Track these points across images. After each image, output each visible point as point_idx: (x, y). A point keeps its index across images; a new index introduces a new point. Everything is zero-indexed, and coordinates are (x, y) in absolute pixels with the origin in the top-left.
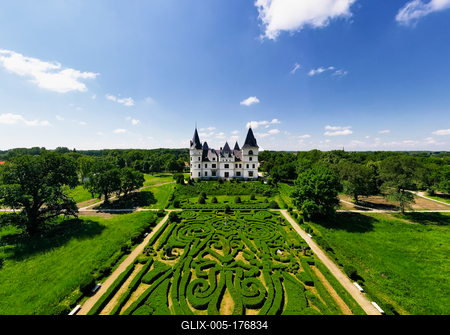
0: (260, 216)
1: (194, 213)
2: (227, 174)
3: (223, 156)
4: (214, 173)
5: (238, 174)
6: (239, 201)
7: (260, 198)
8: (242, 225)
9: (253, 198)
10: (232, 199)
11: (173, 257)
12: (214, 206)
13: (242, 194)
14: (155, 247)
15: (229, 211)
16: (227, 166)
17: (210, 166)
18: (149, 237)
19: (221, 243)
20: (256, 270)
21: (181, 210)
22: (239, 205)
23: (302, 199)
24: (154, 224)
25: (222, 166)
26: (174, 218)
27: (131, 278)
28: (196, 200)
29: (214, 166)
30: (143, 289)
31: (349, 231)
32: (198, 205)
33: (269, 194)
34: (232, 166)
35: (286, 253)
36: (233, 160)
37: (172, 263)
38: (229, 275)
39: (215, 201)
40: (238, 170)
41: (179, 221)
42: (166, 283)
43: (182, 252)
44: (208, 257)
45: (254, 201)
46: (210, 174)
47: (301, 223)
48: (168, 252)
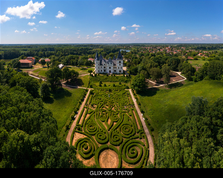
0: (121, 93)
1: (98, 91)
2: (110, 72)
3: (108, 64)
4: (105, 71)
5: (115, 71)
6: (114, 86)
7: (123, 84)
8: (115, 97)
9: (120, 84)
10: (112, 84)
11: (94, 108)
12: (105, 88)
13: (116, 81)
14: (88, 103)
15: (110, 91)
16: (110, 68)
17: (103, 67)
18: (86, 99)
19: (107, 104)
20: (117, 112)
21: (93, 89)
22: (114, 88)
23: (134, 86)
24: (86, 95)
25: (108, 68)
26: (91, 93)
27: (84, 112)
28: (98, 84)
29: (105, 67)
30: (88, 116)
31: (148, 96)
32: (99, 87)
33: (126, 82)
34: (112, 68)
35: (127, 107)
36: (112, 65)
37: (94, 109)
38: (110, 114)
39: (105, 86)
40: (115, 69)
41: (93, 94)
42: (93, 115)
43: (96, 106)
44: (104, 108)
45: (120, 85)
46: (103, 71)
47: (134, 95)
48: (92, 106)
